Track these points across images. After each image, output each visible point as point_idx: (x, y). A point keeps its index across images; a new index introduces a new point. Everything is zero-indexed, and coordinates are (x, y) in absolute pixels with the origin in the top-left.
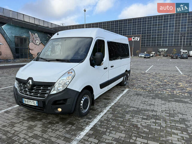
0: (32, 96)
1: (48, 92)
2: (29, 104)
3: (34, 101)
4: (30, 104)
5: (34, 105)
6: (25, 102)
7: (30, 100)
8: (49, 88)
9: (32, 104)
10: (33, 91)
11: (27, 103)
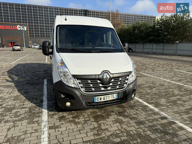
0: (108, 90)
1: (126, 81)
2: (106, 100)
3: (113, 95)
4: (108, 99)
5: (113, 99)
6: (99, 99)
7: (107, 96)
8: (127, 78)
9: (111, 99)
10: (111, 84)
11: (102, 100)
